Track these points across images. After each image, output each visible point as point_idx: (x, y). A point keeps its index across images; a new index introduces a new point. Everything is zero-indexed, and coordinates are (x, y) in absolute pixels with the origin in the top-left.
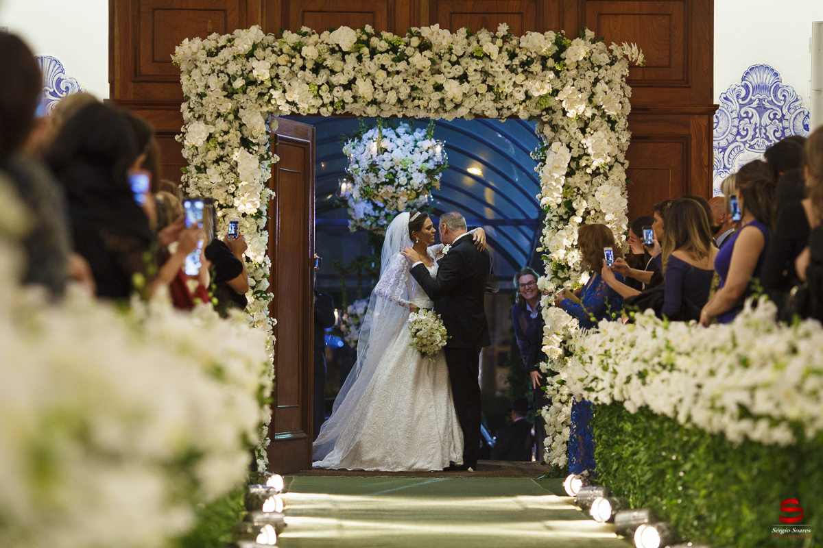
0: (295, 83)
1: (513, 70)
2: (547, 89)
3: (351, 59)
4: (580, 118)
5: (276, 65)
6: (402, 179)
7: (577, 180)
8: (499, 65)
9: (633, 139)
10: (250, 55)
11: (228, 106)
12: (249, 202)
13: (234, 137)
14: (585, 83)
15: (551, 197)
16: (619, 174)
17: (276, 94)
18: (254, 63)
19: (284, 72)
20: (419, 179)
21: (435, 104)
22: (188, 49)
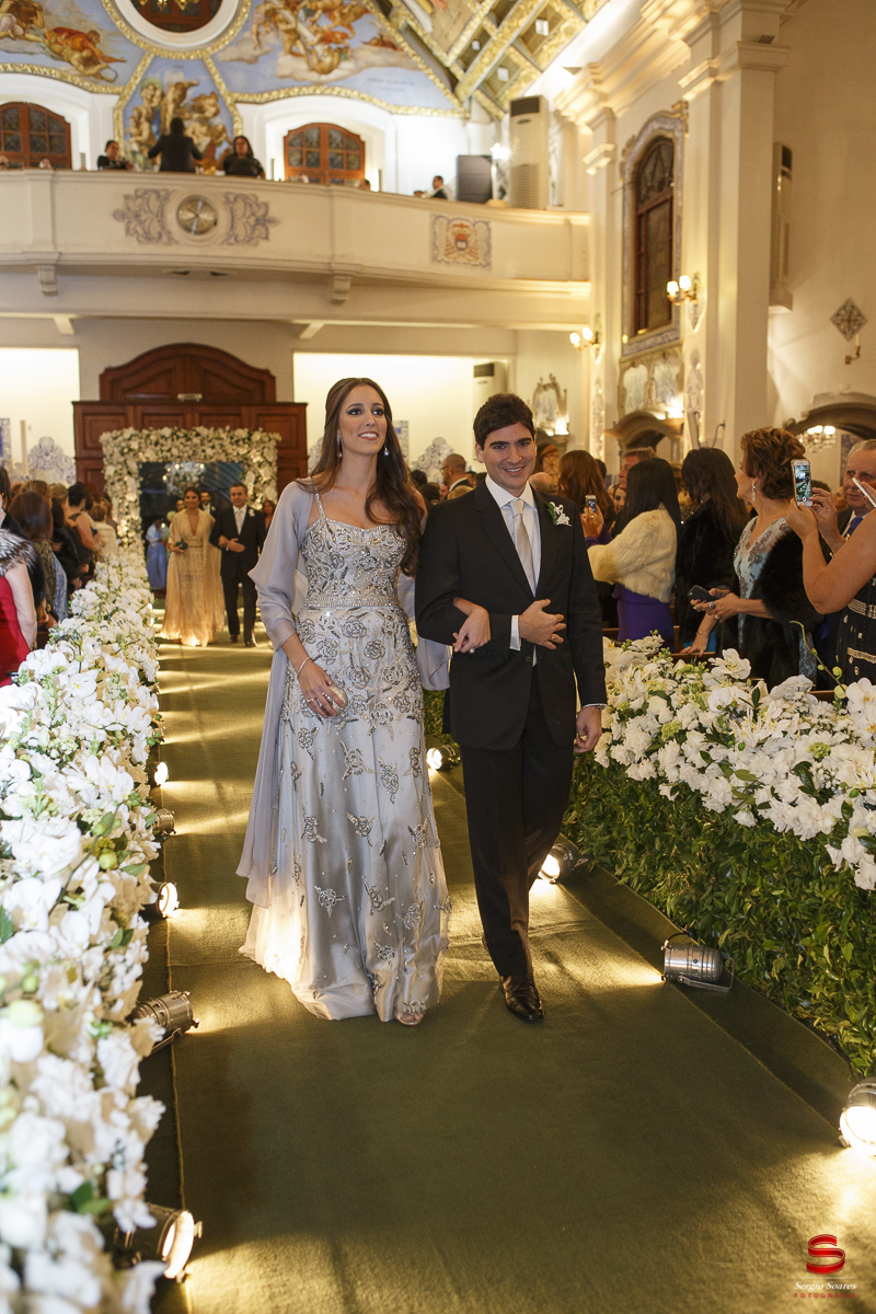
0: (148, 450)
1: (232, 444)
2: (245, 451)
3: (169, 441)
4: (258, 462)
5: (140, 443)
6: (188, 479)
7: (258, 485)
8: (227, 442)
9: (279, 469)
10: (130, 439)
11: (122, 459)
12: (132, 497)
13: (125, 471)
14: (260, 448)
16: (274, 483)
17: (140, 454)
18: (132, 442)
19: (143, 445)
20: (195, 479)
22: (105, 437)
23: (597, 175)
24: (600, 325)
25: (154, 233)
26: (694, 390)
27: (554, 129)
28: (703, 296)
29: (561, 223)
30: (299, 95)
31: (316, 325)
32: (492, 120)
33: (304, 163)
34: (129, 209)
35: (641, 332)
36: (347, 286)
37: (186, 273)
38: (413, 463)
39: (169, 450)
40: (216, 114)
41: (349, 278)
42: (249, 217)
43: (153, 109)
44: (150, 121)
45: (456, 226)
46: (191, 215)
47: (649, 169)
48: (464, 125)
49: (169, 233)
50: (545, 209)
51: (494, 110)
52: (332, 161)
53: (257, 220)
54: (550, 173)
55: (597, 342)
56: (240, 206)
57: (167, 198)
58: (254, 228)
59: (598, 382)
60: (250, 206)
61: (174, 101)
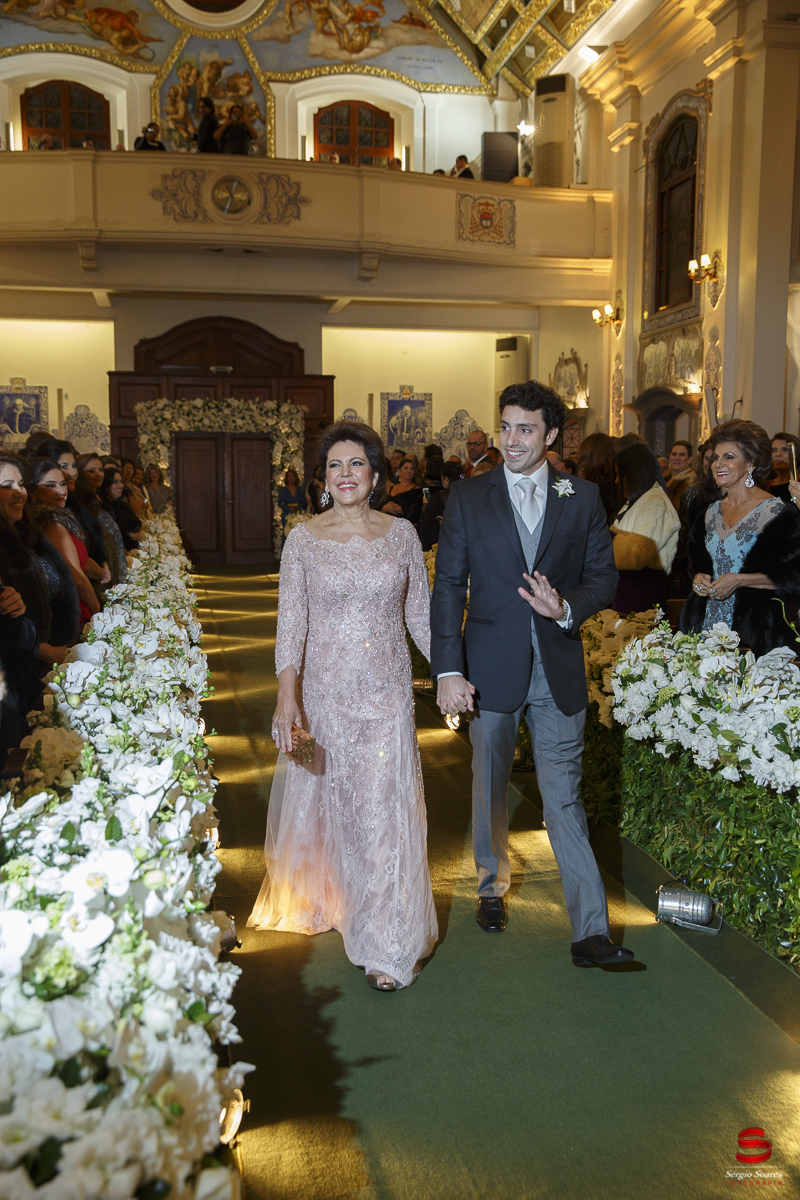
0: (181, 420)
1: (261, 415)
2: (274, 422)
3: (201, 411)
4: (286, 433)
5: (173, 413)
7: (285, 456)
8: (256, 414)
9: (306, 440)
10: (163, 409)
11: (155, 428)
13: (158, 440)
14: (288, 420)
15: (277, 462)
16: (301, 453)
17: (173, 424)
18: (165, 412)
19: (176, 415)
21: (233, 427)
22: (139, 406)
23: (620, 153)
24: (622, 302)
25: (190, 212)
26: (713, 366)
27: (579, 107)
28: (723, 274)
29: (585, 200)
30: (330, 74)
31: (344, 301)
32: (518, 97)
33: (334, 140)
34: (166, 188)
35: (661, 309)
36: (374, 263)
37: (220, 250)
38: (436, 434)
39: (201, 420)
40: (250, 93)
41: (378, 256)
42: (282, 197)
43: (188, 87)
44: (185, 99)
45: (480, 204)
46: (226, 195)
47: (672, 148)
48: (491, 102)
49: (205, 212)
50: (569, 188)
51: (521, 87)
52: (361, 138)
53: (289, 200)
54: (575, 151)
55: (617, 317)
56: (272, 186)
57: (203, 178)
58: (286, 207)
59: (618, 357)
60: (283, 185)
61: (209, 79)
